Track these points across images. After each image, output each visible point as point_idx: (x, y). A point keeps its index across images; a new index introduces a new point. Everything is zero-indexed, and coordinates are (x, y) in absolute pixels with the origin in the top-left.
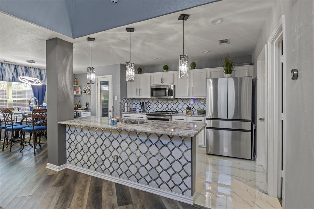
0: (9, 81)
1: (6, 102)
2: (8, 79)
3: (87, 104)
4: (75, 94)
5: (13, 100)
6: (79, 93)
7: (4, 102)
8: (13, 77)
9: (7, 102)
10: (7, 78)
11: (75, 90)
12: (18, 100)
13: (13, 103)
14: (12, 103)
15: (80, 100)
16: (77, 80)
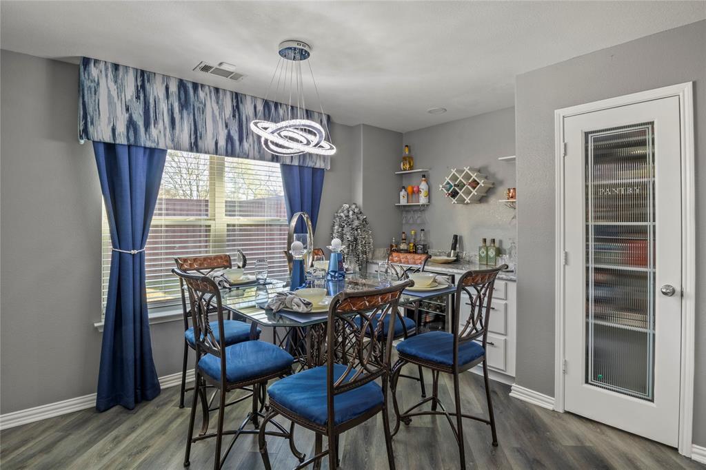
0: (216, 152)
1: (206, 231)
2: (212, 147)
3: (456, 240)
4: (403, 202)
5: (228, 225)
6: (423, 200)
7: (200, 231)
8: (229, 138)
9: (209, 231)
10: (208, 142)
11: (404, 187)
12: (241, 225)
13: (228, 235)
14: (221, 236)
15: (423, 223)
16: (410, 151)
